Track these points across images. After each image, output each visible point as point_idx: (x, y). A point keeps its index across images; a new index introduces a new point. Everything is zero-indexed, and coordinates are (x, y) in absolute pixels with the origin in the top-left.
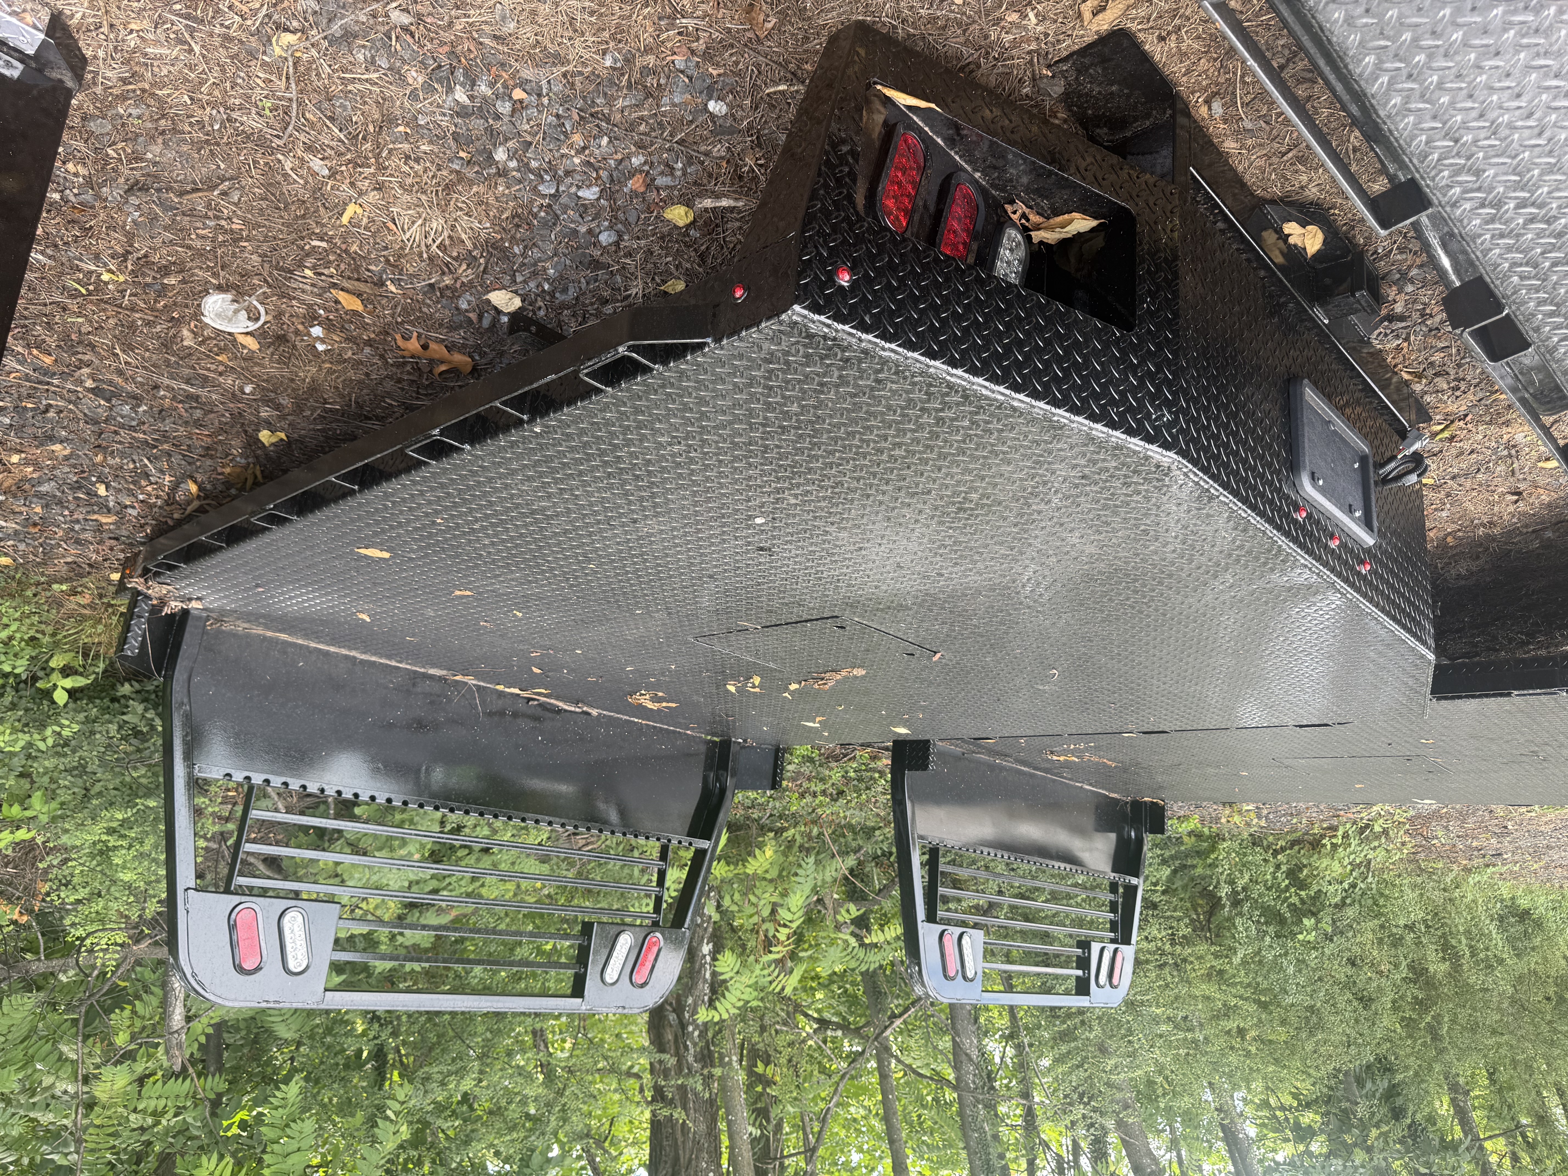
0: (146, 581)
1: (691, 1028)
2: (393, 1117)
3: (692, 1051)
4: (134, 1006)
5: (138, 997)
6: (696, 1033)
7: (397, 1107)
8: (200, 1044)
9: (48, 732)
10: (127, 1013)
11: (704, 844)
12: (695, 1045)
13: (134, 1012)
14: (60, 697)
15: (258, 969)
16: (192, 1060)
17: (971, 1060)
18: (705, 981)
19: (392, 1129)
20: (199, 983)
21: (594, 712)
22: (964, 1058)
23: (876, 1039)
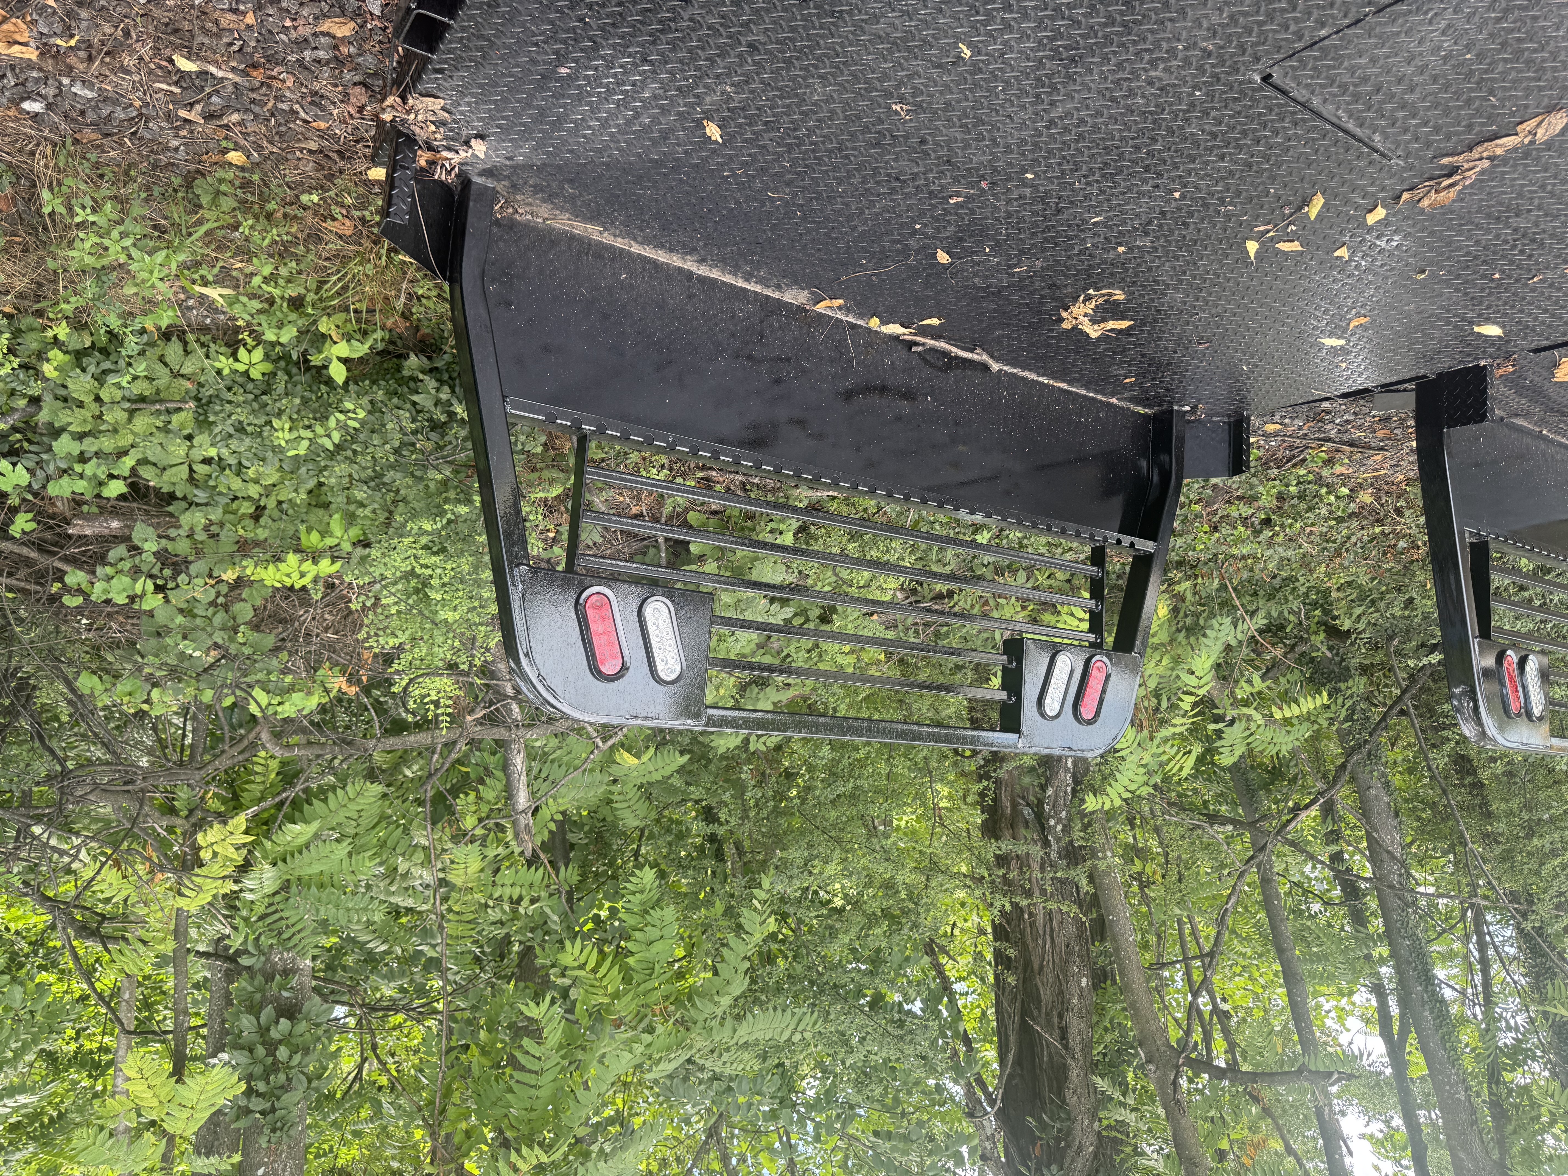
0: (404, 100)
1: (1052, 822)
2: (759, 906)
3: (1055, 847)
4: (478, 791)
5: (481, 781)
6: (1059, 828)
7: (763, 895)
8: (550, 832)
9: (332, 423)
10: (472, 796)
11: (1148, 546)
12: (1058, 840)
13: (479, 798)
14: (338, 373)
15: (624, 668)
16: (544, 846)
17: (1394, 857)
18: (1067, 770)
19: (758, 919)
20: (549, 688)
21: (995, 366)
22: (1385, 855)
23: (1278, 833)
